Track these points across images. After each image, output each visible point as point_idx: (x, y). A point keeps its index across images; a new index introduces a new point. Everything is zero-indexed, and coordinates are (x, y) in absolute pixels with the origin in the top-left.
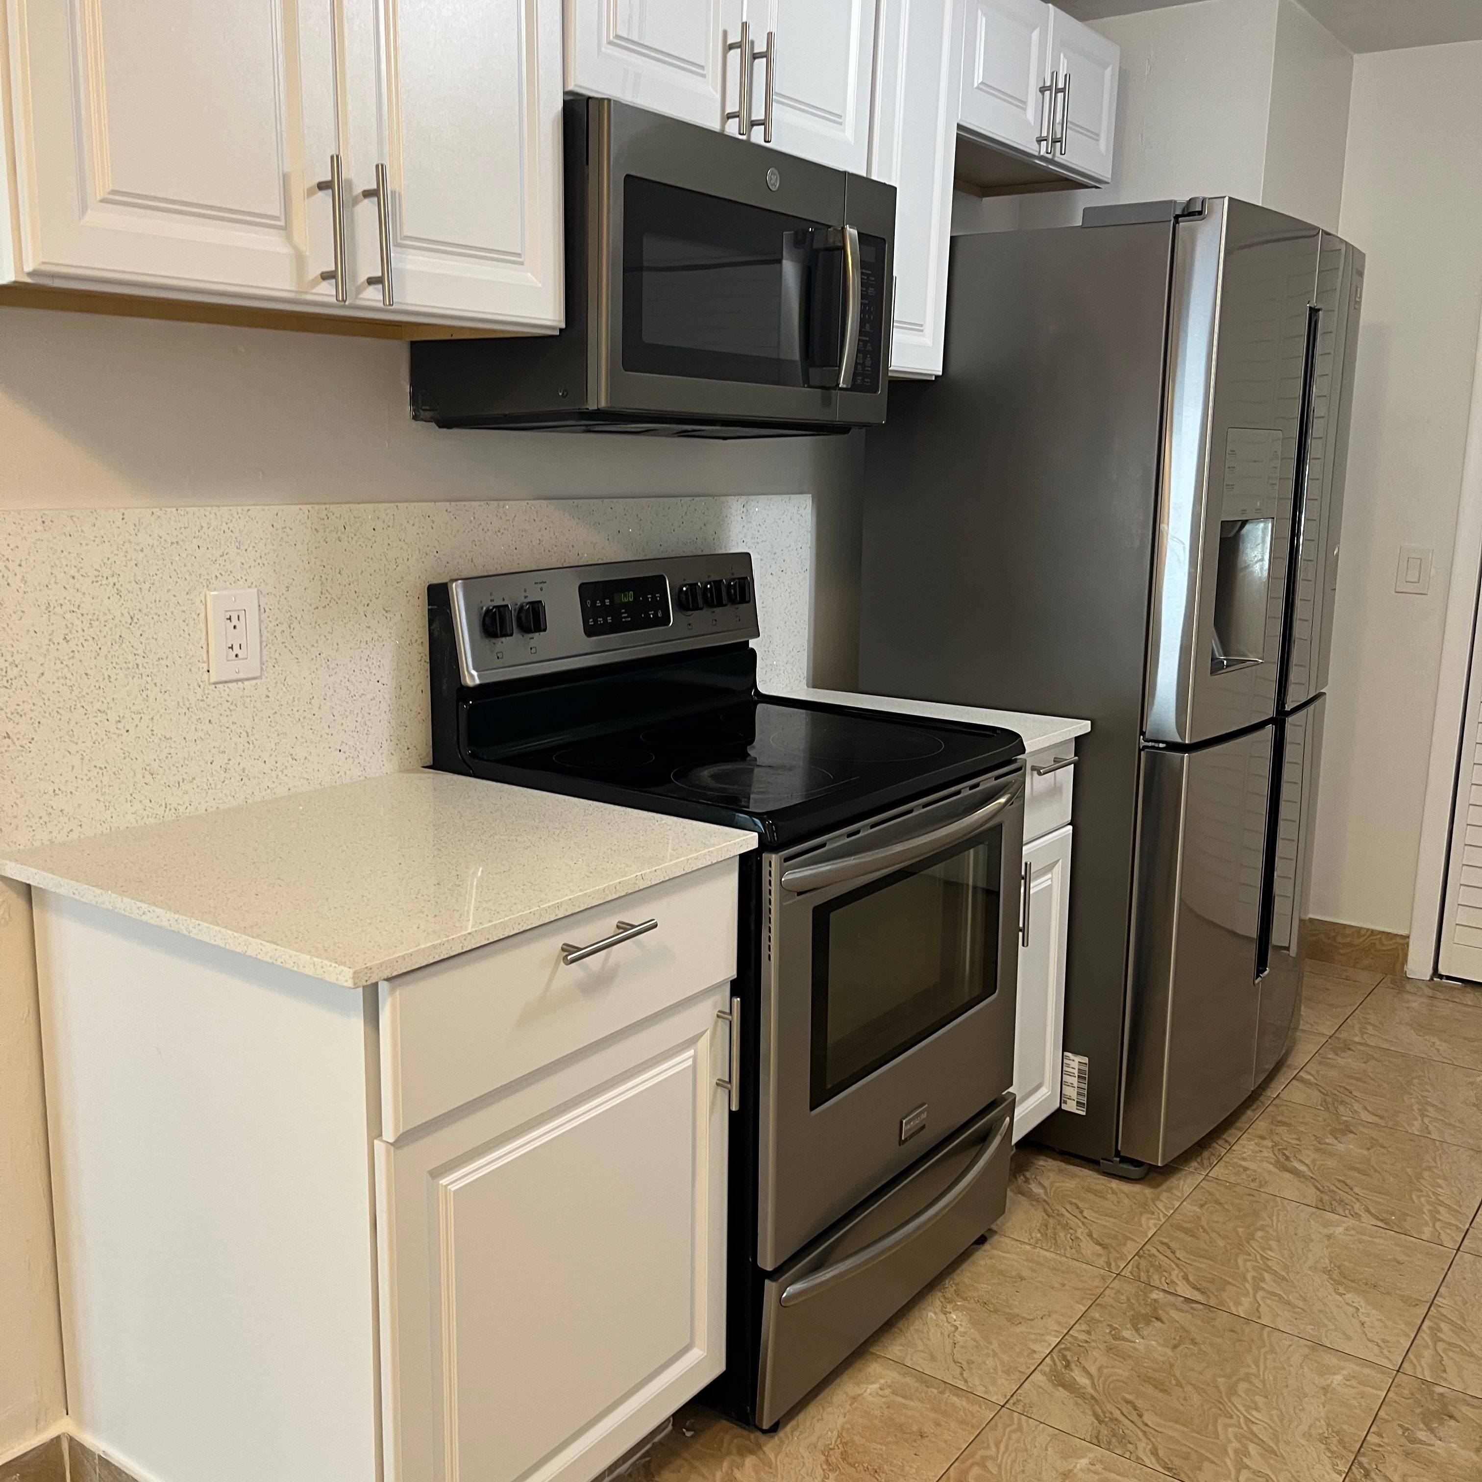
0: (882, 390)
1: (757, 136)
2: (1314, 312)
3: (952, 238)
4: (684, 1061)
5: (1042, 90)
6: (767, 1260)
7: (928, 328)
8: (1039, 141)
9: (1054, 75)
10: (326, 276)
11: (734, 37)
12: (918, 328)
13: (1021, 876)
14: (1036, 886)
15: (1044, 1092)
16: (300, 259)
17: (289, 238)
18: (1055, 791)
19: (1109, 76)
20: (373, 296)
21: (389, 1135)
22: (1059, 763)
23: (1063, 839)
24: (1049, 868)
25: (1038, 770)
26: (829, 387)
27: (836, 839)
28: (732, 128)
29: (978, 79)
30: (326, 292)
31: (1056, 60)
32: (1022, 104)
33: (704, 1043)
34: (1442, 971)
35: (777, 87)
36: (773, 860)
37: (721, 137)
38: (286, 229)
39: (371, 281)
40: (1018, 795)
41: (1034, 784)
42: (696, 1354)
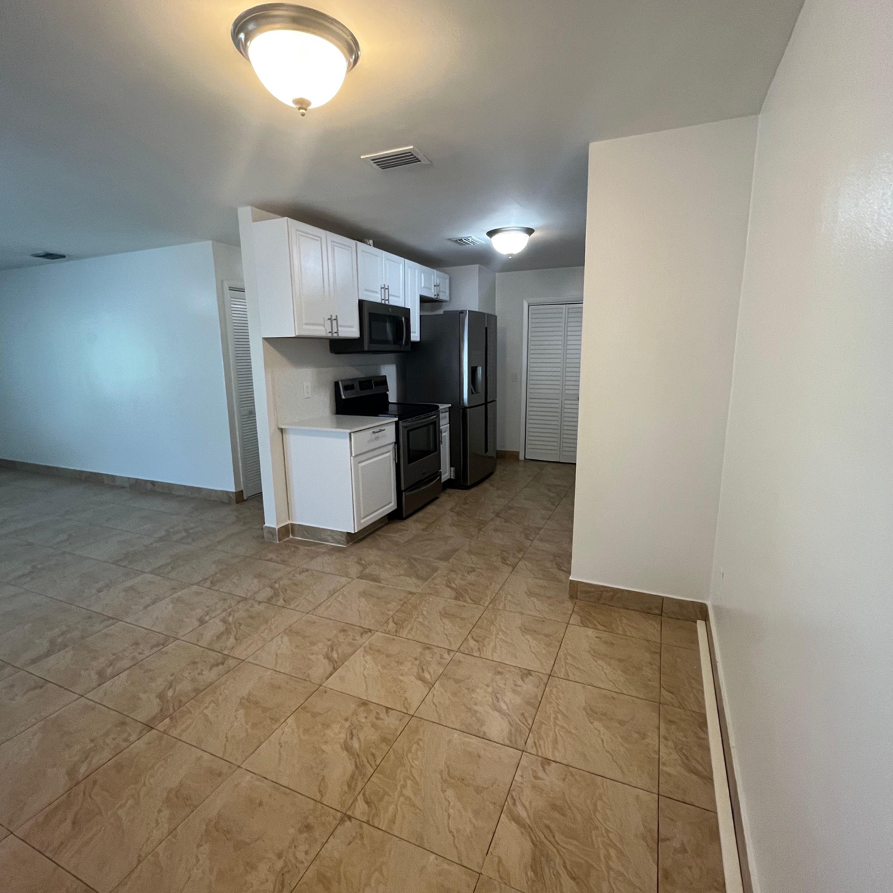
0: (410, 344)
1: (387, 302)
2: (486, 328)
3: (420, 316)
4: (388, 454)
5: (435, 286)
6: (403, 489)
7: (417, 332)
8: (435, 295)
9: (437, 283)
10: (330, 332)
11: (383, 287)
12: (415, 333)
13: (440, 432)
14: (443, 434)
15: (447, 474)
16: (326, 330)
17: (324, 327)
18: (445, 417)
19: (447, 281)
20: (335, 335)
21: (353, 455)
22: (446, 412)
23: (447, 426)
24: (445, 432)
25: (442, 413)
26: (401, 345)
27: (410, 420)
28: (383, 302)
29: (423, 286)
30: (330, 335)
31: (437, 281)
32: (430, 289)
33: (391, 452)
34: (526, 458)
35: (390, 293)
36: (400, 422)
37: (381, 304)
38: (324, 326)
39: (335, 333)
40: (438, 416)
41: (442, 415)
42: (392, 504)
